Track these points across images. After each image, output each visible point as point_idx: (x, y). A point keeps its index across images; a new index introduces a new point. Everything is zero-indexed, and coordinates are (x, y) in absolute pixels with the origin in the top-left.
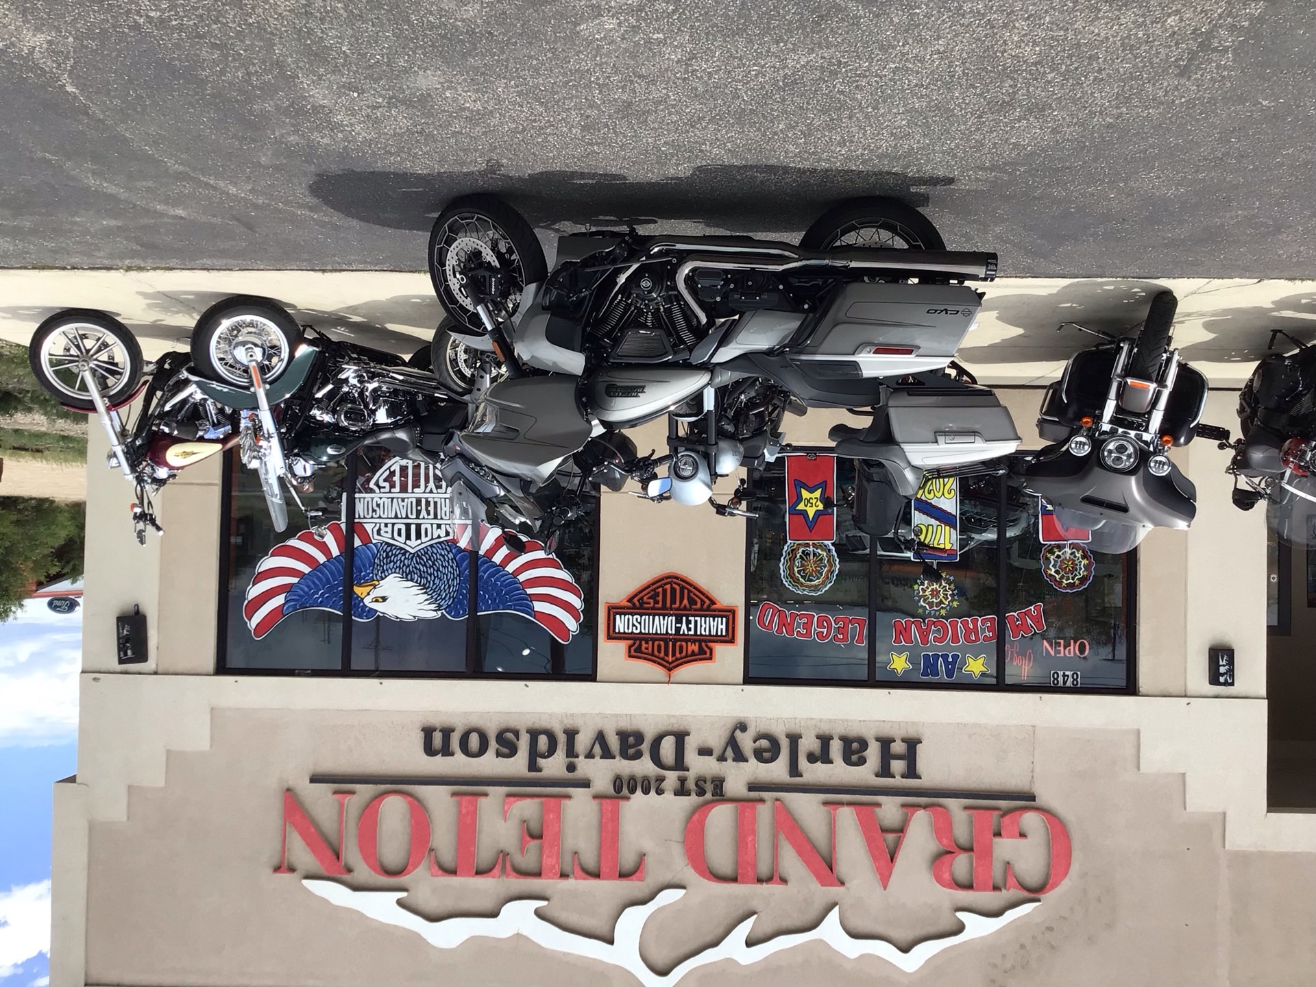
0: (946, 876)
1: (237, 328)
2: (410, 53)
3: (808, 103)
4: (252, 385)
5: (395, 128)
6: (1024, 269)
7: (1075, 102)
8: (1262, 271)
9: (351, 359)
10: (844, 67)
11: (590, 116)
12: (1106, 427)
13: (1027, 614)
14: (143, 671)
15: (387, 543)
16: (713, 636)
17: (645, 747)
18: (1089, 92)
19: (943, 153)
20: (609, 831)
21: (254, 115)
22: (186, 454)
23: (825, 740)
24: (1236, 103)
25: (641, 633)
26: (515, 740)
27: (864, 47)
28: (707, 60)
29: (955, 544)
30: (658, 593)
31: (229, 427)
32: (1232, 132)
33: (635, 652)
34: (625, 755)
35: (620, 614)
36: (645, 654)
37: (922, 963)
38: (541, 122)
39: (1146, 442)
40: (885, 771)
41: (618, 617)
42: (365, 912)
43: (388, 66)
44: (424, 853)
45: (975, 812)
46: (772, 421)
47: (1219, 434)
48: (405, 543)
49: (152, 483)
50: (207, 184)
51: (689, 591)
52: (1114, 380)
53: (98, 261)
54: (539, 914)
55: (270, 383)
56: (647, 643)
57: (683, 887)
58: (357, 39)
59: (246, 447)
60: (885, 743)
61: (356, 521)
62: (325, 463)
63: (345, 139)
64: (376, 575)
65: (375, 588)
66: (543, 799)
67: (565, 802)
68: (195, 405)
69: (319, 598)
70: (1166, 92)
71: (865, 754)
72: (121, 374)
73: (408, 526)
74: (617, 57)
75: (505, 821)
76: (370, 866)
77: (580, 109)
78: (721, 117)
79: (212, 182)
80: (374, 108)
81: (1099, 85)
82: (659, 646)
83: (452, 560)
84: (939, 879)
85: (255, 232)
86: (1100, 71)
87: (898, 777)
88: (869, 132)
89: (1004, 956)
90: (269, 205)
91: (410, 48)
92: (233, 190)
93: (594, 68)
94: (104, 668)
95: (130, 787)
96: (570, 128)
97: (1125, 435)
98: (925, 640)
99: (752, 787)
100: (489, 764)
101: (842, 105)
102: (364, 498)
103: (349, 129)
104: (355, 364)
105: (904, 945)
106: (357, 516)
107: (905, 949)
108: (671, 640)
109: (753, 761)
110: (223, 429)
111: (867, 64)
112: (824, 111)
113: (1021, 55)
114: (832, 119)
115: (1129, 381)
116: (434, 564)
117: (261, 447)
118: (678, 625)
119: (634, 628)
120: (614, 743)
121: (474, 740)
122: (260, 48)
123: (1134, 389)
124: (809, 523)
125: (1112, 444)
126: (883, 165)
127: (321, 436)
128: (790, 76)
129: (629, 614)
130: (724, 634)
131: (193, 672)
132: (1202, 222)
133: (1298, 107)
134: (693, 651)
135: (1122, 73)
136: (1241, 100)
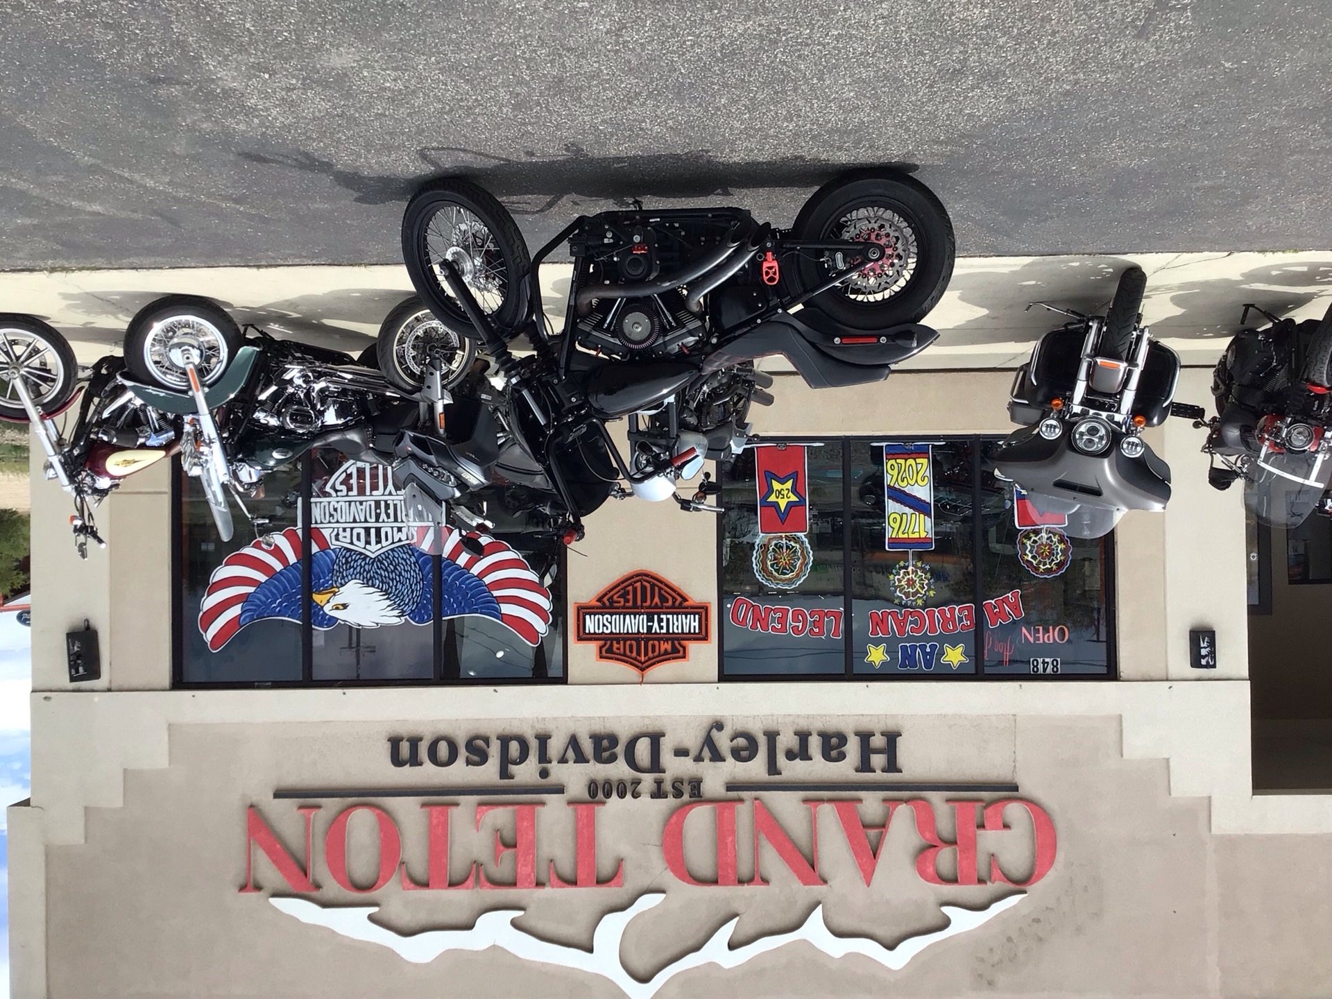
0: (930, 870)
1: (171, 330)
2: (320, 29)
3: (750, 76)
4: (190, 389)
5: (314, 112)
6: (987, 248)
7: (1029, 67)
8: (1232, 244)
9: (295, 358)
10: (784, 35)
11: (520, 94)
12: (1077, 409)
13: (1006, 600)
14: (95, 689)
15: (346, 548)
16: (686, 634)
17: (620, 750)
18: (1044, 57)
19: (895, 126)
20: (585, 837)
21: (161, 102)
22: (127, 462)
23: (803, 736)
24: (1198, 66)
25: (612, 632)
26: (486, 746)
27: (803, 13)
28: (638, 30)
29: (930, 533)
30: (629, 591)
31: (173, 433)
32: (1195, 97)
33: (606, 652)
34: (599, 759)
35: (590, 614)
36: (617, 654)
37: (908, 960)
38: (468, 101)
39: (1118, 424)
40: (865, 766)
41: (588, 617)
42: (336, 930)
43: (297, 43)
44: (395, 867)
45: (956, 804)
46: (738, 412)
47: (1194, 413)
48: (365, 548)
49: (93, 493)
50: (121, 177)
51: (660, 589)
52: (1083, 360)
53: (19, 262)
54: (515, 924)
55: (210, 386)
56: (618, 643)
57: (663, 892)
58: (261, 15)
59: (187, 454)
60: (865, 737)
61: (313, 526)
62: (272, 468)
63: (262, 124)
64: (336, 582)
65: (335, 595)
66: (516, 807)
67: (539, 809)
68: (135, 411)
69: (277, 607)
70: (1124, 56)
71: (843, 749)
72: (54, 380)
73: (367, 530)
74: (542, 29)
75: (478, 830)
76: (340, 882)
77: (508, 86)
78: (658, 91)
79: (126, 175)
80: (288, 90)
81: (1054, 50)
82: (631, 646)
83: (414, 564)
84: (923, 874)
85: (180, 227)
86: (1054, 33)
87: (879, 772)
88: (816, 105)
89: (991, 950)
90: (190, 198)
91: (318, 24)
92: (150, 183)
93: (518, 41)
94: (54, 687)
95: (87, 810)
96: (500, 108)
97: (1096, 418)
98: (901, 629)
99: (730, 787)
100: (460, 773)
101: (785, 77)
102: (321, 503)
103: (265, 114)
104: (299, 364)
105: (889, 941)
106: (313, 522)
107: (891, 947)
108: (643, 639)
109: (730, 760)
110: (165, 435)
111: (808, 31)
112: (767, 84)
113: (969, 18)
114: (776, 93)
115: (1099, 360)
116: (395, 568)
117: (202, 453)
118: (649, 624)
119: (605, 628)
120: (587, 746)
121: (443, 749)
122: (157, 26)
123: (1103, 368)
124: (781, 515)
125: (1084, 426)
126: (834, 140)
127: (266, 440)
128: (727, 46)
129: (599, 614)
130: (697, 631)
131: (147, 688)
132: (1167, 194)
133: (1262, 68)
134: (666, 650)
135: (1077, 35)
136: (1202, 62)
